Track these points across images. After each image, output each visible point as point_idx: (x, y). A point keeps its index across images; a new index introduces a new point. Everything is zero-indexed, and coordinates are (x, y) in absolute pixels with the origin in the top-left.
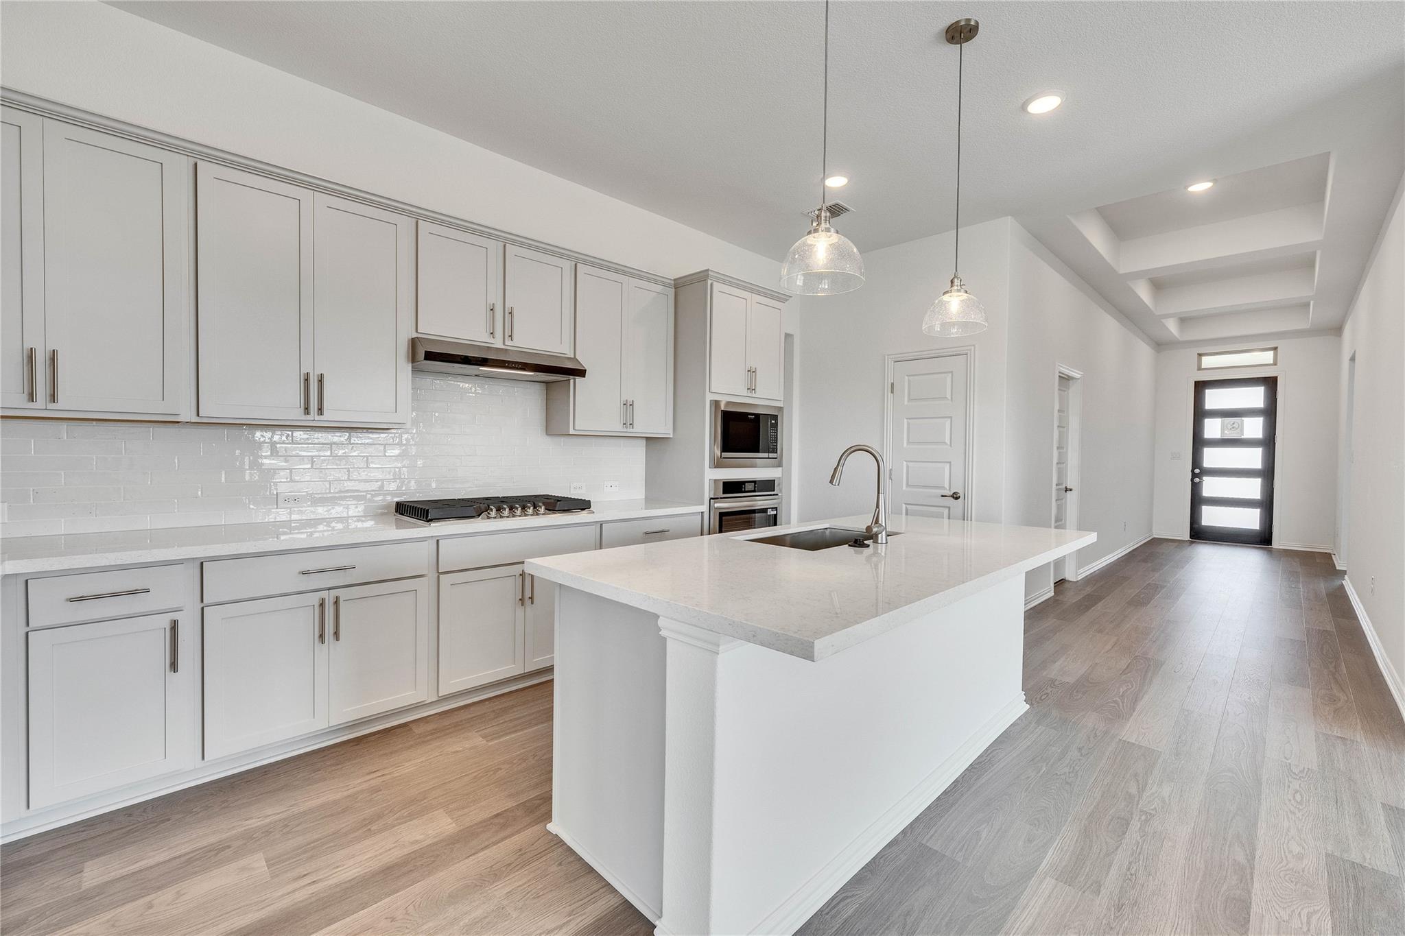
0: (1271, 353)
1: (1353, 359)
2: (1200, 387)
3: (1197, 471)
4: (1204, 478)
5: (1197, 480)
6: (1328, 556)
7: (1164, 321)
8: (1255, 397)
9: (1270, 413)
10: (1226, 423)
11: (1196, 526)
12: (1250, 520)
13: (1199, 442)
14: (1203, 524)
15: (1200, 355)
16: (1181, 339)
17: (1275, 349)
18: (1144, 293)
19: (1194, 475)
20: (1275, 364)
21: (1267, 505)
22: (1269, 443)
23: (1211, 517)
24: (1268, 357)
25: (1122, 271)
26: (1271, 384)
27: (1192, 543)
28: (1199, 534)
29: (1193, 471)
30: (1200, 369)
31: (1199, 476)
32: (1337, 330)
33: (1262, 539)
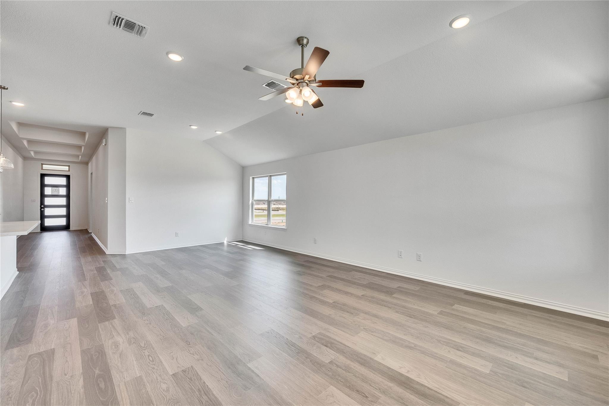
0: (68, 167)
1: (92, 174)
2: (43, 176)
3: (42, 206)
4: (45, 209)
5: (43, 209)
6: (87, 230)
7: (30, 151)
8: (63, 181)
9: (68, 186)
10: (53, 190)
11: (43, 226)
12: (63, 222)
13: (43, 196)
14: (46, 225)
15: (42, 164)
16: (35, 158)
17: (69, 166)
18: (25, 143)
19: (41, 208)
20: (69, 171)
21: (68, 216)
22: (68, 196)
23: (48, 222)
24: (67, 168)
25: (20, 137)
26: (68, 177)
27: (41, 232)
28: (44, 229)
29: (41, 206)
30: (42, 169)
31: (43, 208)
32: (87, 163)
33: (66, 228)
